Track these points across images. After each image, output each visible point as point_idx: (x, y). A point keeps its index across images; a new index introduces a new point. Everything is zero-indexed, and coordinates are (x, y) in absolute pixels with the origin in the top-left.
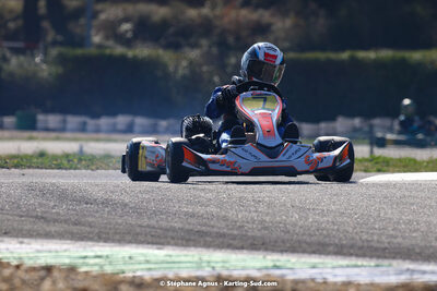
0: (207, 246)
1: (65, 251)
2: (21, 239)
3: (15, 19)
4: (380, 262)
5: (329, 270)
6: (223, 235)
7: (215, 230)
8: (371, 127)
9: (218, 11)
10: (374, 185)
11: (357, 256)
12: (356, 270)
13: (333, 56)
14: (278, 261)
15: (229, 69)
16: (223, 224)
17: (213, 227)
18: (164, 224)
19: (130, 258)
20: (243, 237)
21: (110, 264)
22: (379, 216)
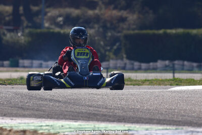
0: (98, 120)
1: (32, 123)
2: (12, 118)
3: (9, 16)
4: (177, 127)
5: (154, 131)
6: (105, 115)
7: (101, 113)
8: (174, 65)
9: (103, 11)
10: (175, 91)
11: (167, 124)
12: (166, 131)
13: (156, 32)
14: (131, 127)
15: (108, 39)
16: (105, 110)
17: (100, 111)
18: (78, 110)
19: (62, 126)
20: (114, 116)
21: (53, 129)
22: (177, 106)
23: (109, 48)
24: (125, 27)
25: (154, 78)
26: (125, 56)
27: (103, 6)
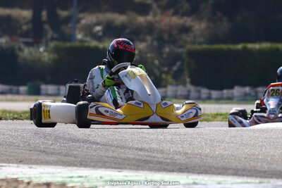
0: (151, 169)
1: (59, 173)
2: (30, 166)
3: (26, 24)
4: (262, 180)
5: (229, 186)
6: (161, 163)
7: (156, 159)
8: (257, 92)
9: (158, 18)
10: (258, 130)
11: (247, 176)
12: (247, 186)
13: (232, 47)
14: (197, 179)
15: (165, 56)
16: (161, 156)
17: (154, 157)
18: (122, 156)
19: (101, 177)
20: (174, 164)
21: (88, 181)
22: (261, 150)
24: (188, 39)
26: (188, 80)
27: (158, 11)
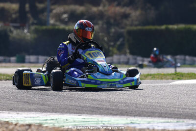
0: (101, 114)
1: (38, 117)
2: (18, 112)
3: (15, 13)
4: (178, 120)
5: (156, 124)
6: (108, 109)
7: (105, 107)
8: (176, 59)
9: (106, 8)
10: (176, 85)
11: (168, 117)
12: (168, 124)
13: (158, 27)
14: (133, 120)
15: (111, 35)
16: (108, 104)
17: (104, 105)
18: (82, 104)
19: (67, 120)
20: (117, 110)
21: (58, 122)
22: (178, 99)
23: (112, 44)
24: (128, 22)
25: (156, 73)
26: (128, 51)
27: (107, 3)
